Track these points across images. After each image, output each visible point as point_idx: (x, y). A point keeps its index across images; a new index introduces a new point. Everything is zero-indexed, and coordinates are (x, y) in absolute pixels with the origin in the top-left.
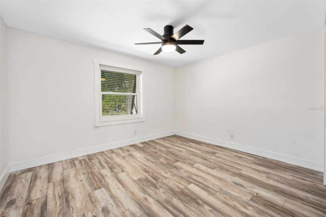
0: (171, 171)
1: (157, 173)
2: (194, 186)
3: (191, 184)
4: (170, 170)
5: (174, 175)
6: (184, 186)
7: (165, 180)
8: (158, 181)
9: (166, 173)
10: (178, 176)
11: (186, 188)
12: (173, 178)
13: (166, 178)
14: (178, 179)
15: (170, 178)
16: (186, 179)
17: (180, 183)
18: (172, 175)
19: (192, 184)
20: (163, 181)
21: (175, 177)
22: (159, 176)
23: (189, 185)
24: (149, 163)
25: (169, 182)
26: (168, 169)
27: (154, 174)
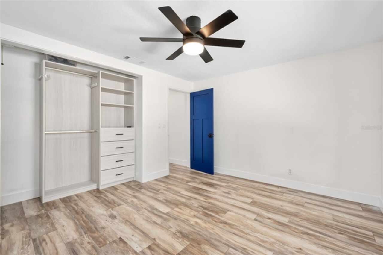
0: (190, 227)
1: (209, 223)
2: (164, 211)
3: (168, 213)
4: (192, 230)
5: (185, 220)
6: (174, 210)
7: (195, 214)
8: (202, 212)
9: (196, 223)
10: (180, 220)
11: (172, 209)
12: (186, 217)
13: (195, 216)
14: (180, 217)
15: (190, 217)
16: (170, 216)
17: (178, 212)
18: (188, 220)
19: (165, 212)
20: (197, 213)
21: (185, 219)
22: (205, 218)
23: (169, 212)
24: (236, 242)
25: (191, 212)
26: (196, 230)
27: (213, 220)
